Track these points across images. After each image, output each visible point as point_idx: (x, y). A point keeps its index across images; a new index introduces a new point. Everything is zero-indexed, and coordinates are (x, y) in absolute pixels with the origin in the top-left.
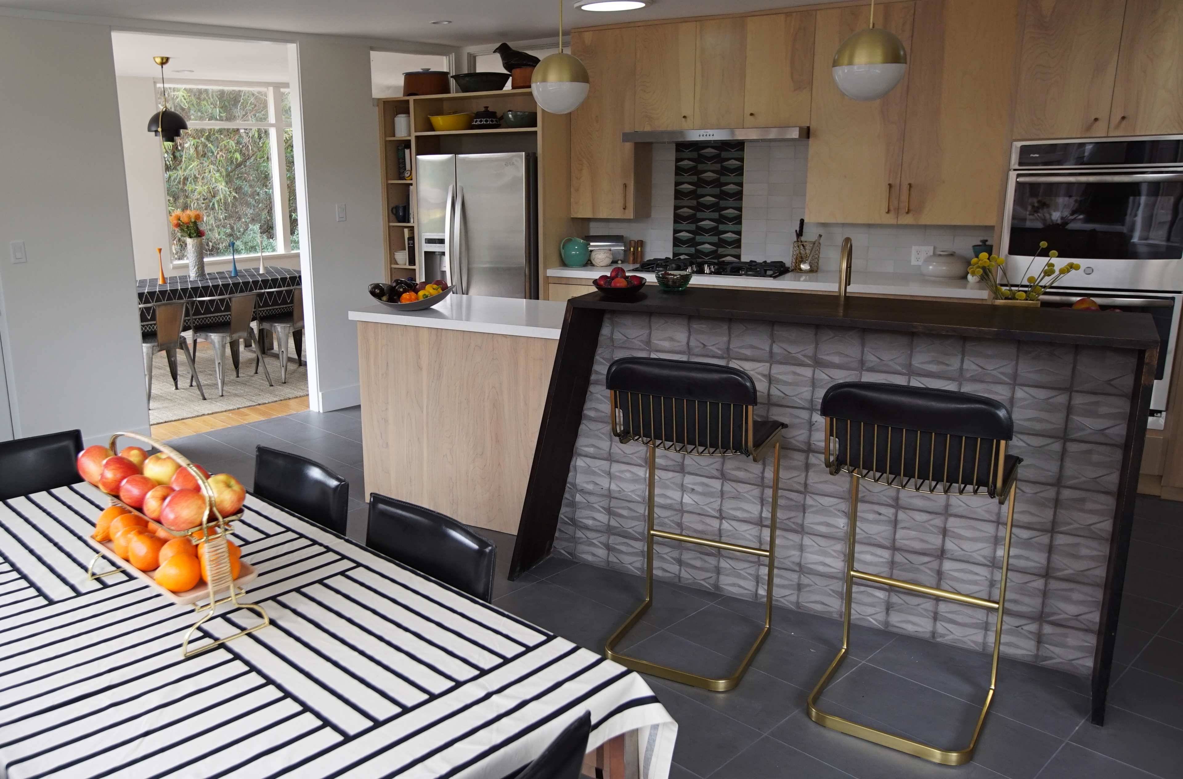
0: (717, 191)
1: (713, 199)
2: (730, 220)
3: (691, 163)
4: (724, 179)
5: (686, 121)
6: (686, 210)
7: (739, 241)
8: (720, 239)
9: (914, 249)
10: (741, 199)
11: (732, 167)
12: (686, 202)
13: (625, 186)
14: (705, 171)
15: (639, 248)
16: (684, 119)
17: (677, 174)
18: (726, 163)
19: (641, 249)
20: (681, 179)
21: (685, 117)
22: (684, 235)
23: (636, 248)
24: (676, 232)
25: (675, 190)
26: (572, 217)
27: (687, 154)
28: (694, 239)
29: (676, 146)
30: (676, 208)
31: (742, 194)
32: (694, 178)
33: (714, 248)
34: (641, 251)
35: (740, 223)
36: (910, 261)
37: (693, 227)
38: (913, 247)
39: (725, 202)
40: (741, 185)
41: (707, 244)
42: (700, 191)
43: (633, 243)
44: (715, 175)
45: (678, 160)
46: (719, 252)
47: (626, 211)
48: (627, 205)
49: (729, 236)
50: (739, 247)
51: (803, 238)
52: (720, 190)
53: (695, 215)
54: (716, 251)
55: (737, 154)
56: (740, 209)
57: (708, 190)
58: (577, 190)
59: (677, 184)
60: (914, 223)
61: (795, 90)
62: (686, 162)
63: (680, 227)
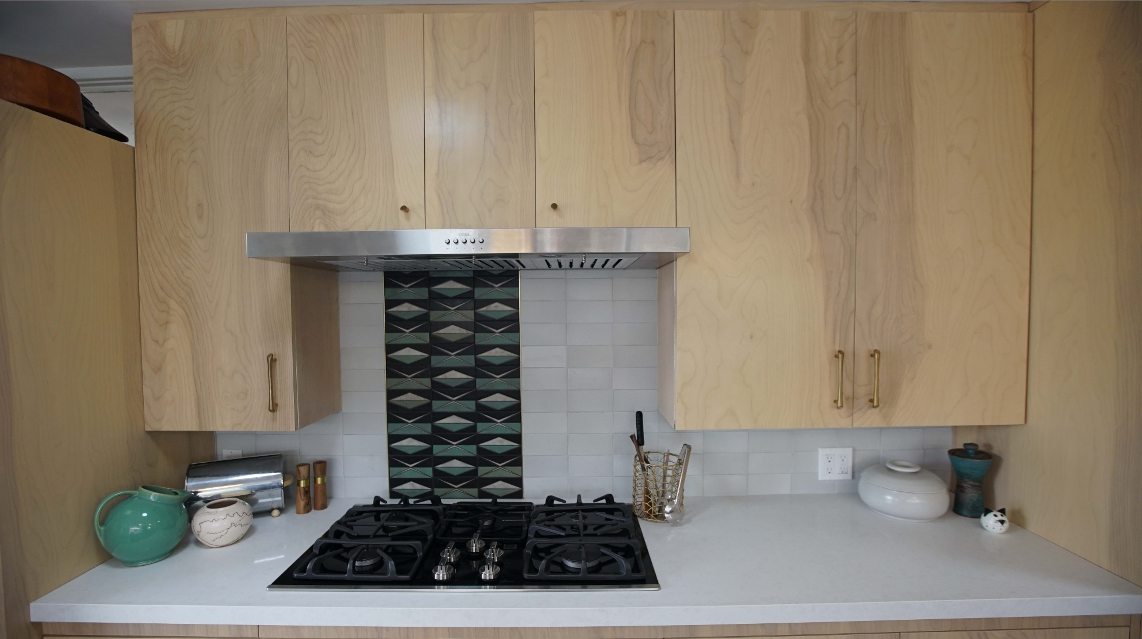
0: (469, 361)
1: (464, 376)
2: (498, 414)
3: (415, 308)
4: (481, 339)
5: (408, 218)
6: (410, 396)
7: (518, 452)
8: (480, 450)
9: (822, 453)
10: (517, 375)
11: (497, 317)
12: (410, 381)
13: (272, 361)
14: (446, 324)
15: (319, 479)
16: (402, 213)
17: (389, 329)
18: (484, 309)
19: (323, 480)
20: (397, 338)
21: (404, 208)
22: (409, 444)
23: (312, 480)
24: (392, 438)
25: (388, 360)
26: (148, 429)
27: (407, 291)
28: (430, 451)
29: (385, 275)
30: (391, 394)
31: (519, 365)
32: (425, 338)
33: (471, 467)
34: (323, 483)
35: (518, 419)
36: (816, 474)
37: (427, 429)
38: (820, 450)
39: (485, 380)
40: (515, 349)
41: (455, 461)
42: (436, 361)
43: (303, 470)
44: (464, 331)
45: (389, 303)
46: (480, 474)
47: (278, 413)
48: (279, 401)
49: (498, 444)
50: (519, 463)
51: (645, 448)
52: (476, 359)
53: (429, 406)
54: (475, 472)
55: (505, 293)
56: (516, 394)
57: (453, 358)
58: (158, 369)
59: (390, 348)
60: (883, 425)
61: (641, 162)
62: (405, 307)
63: (399, 429)
